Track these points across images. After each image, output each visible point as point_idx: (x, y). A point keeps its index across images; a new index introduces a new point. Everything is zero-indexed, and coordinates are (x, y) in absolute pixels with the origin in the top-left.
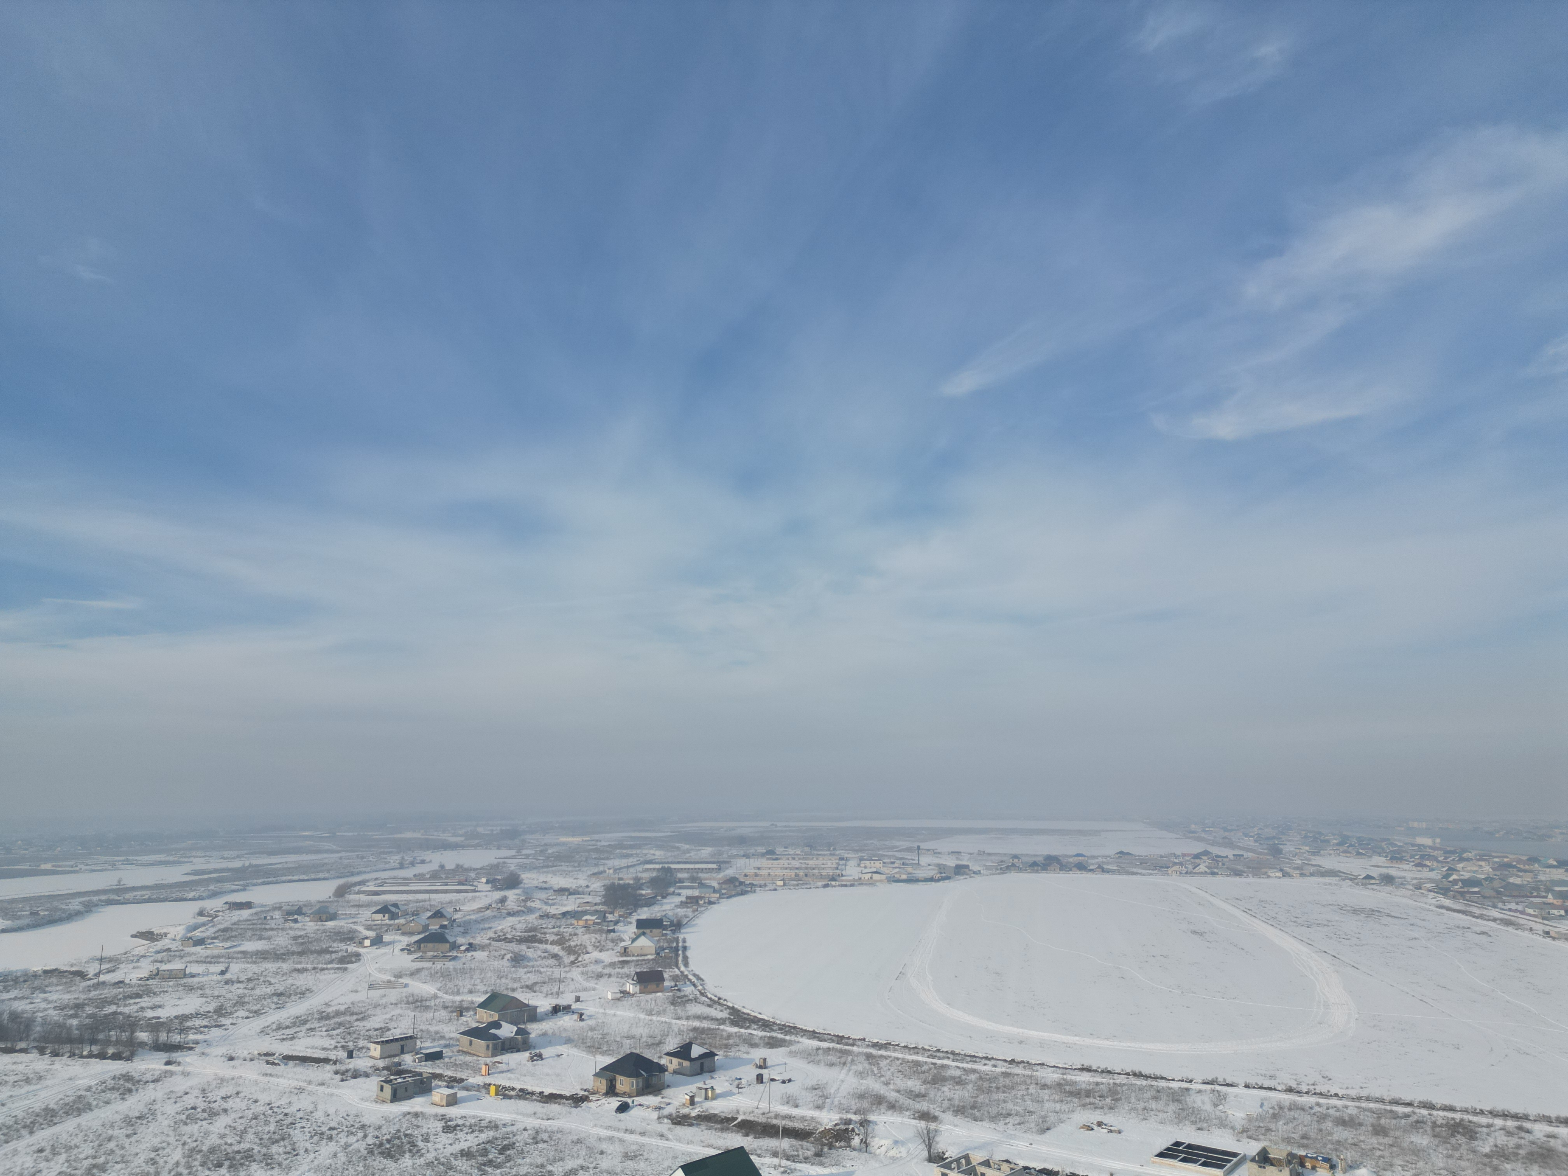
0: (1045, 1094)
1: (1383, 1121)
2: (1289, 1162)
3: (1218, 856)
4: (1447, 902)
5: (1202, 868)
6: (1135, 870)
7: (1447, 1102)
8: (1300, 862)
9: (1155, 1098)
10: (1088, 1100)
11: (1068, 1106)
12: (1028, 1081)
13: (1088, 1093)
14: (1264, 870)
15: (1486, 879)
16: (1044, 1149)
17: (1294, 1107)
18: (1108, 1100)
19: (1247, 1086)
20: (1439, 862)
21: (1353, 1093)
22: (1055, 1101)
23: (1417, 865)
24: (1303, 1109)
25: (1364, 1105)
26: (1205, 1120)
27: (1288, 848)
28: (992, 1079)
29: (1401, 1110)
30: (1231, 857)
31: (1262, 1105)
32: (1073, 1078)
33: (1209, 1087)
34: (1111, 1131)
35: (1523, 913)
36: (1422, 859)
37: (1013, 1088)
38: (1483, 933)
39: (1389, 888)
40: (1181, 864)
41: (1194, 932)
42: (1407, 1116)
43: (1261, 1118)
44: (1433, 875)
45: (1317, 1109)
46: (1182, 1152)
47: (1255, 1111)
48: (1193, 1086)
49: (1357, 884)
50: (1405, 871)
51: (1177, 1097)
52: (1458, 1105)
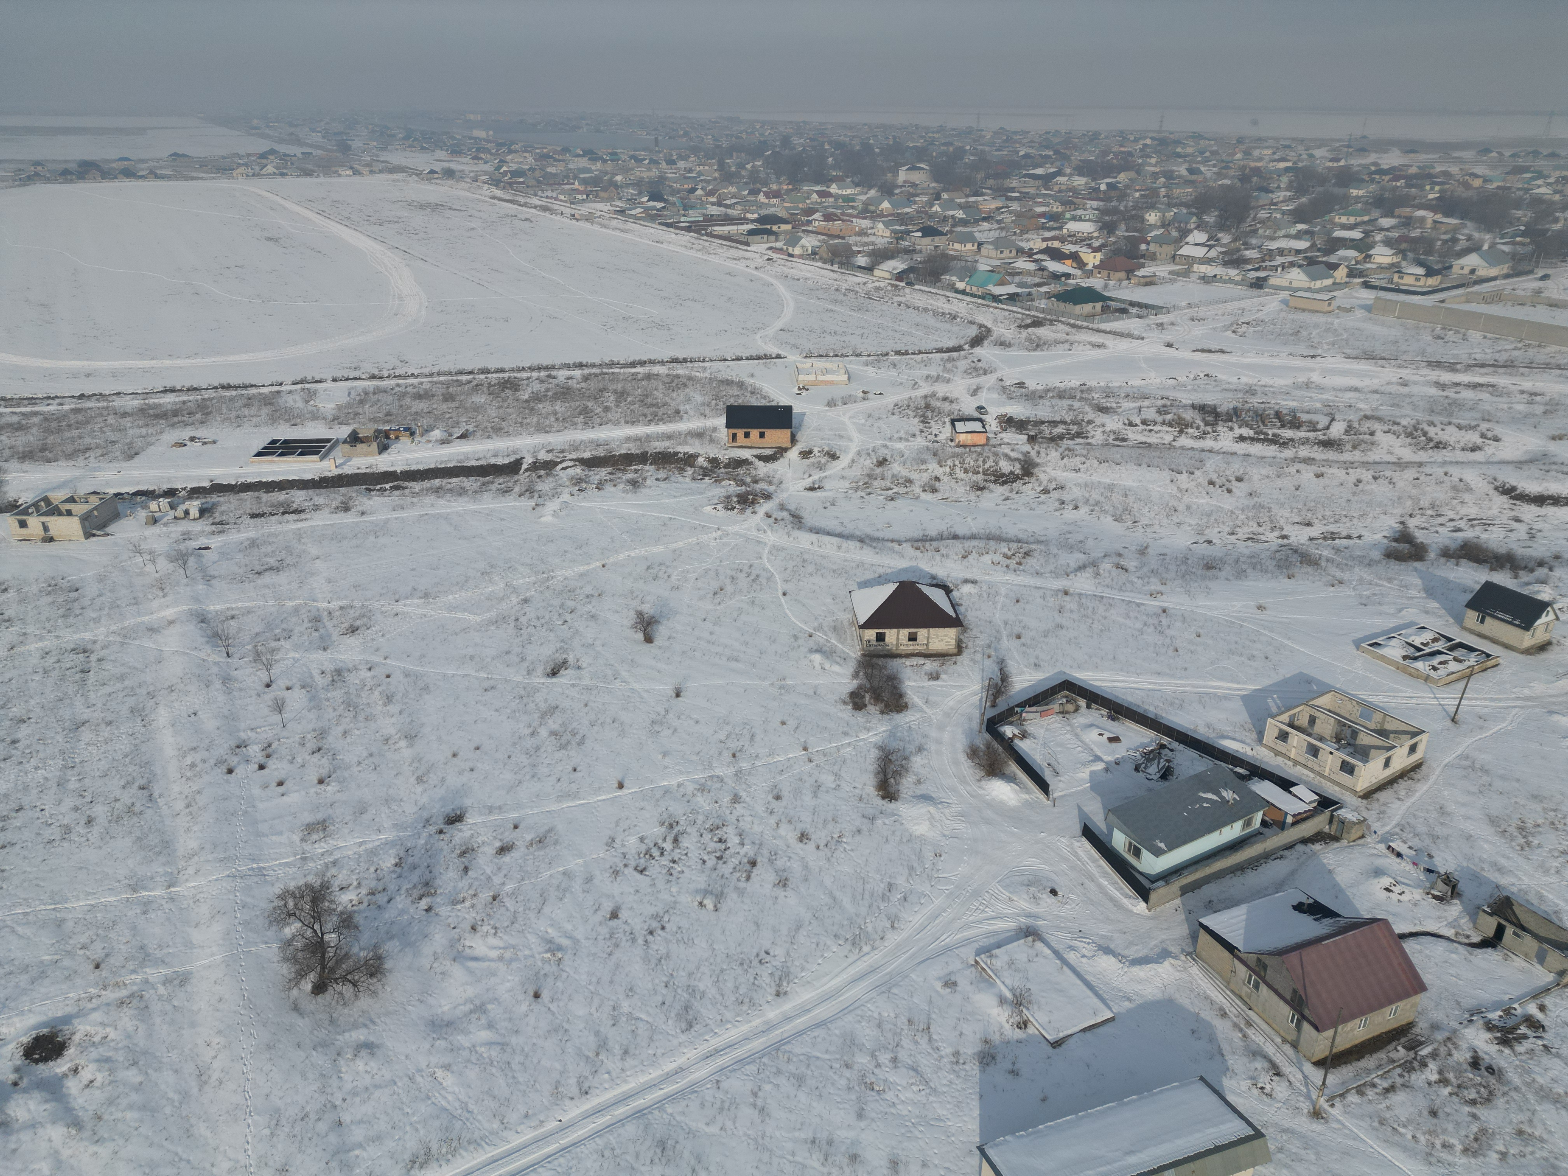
0: (127, 422)
1: (451, 390)
2: (377, 437)
3: (285, 155)
4: (499, 193)
5: (270, 169)
6: (194, 174)
7: (499, 366)
8: (369, 158)
9: (247, 405)
10: (176, 419)
11: (155, 428)
12: (105, 413)
13: (175, 413)
14: (334, 169)
15: (529, 170)
16: (135, 473)
17: (377, 391)
18: (199, 416)
19: (334, 380)
20: (491, 154)
21: (426, 371)
22: (139, 427)
23: (473, 158)
24: (385, 392)
25: (435, 379)
26: (299, 416)
27: (357, 144)
28: (60, 418)
29: (464, 378)
30: (300, 156)
31: (349, 394)
32: (156, 401)
33: (299, 386)
34: (206, 443)
35: (556, 199)
36: (478, 152)
37: (88, 422)
38: (527, 220)
39: (451, 182)
40: (246, 165)
41: (269, 239)
42: (469, 382)
43: (349, 405)
44: (488, 167)
45: (397, 389)
46: (279, 448)
47: (343, 400)
48: (284, 388)
49: (423, 179)
50: (463, 164)
51: (268, 401)
52: (506, 367)
